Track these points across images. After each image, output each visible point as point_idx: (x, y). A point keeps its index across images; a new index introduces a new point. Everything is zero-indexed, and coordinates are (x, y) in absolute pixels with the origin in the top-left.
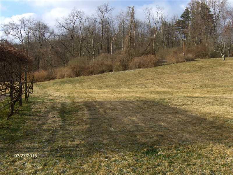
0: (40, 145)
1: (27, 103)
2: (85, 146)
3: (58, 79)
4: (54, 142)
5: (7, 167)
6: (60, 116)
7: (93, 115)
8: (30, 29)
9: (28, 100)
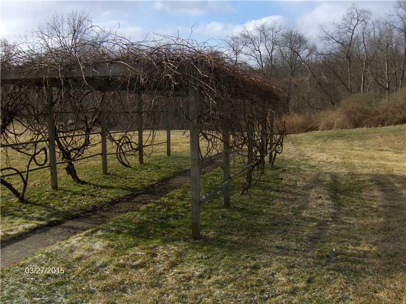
0: (299, 246)
1: (272, 170)
2: (379, 256)
3: (321, 130)
4: (324, 242)
5: (246, 275)
6: (330, 196)
7: (391, 200)
8: (274, 43)
9: (274, 164)
